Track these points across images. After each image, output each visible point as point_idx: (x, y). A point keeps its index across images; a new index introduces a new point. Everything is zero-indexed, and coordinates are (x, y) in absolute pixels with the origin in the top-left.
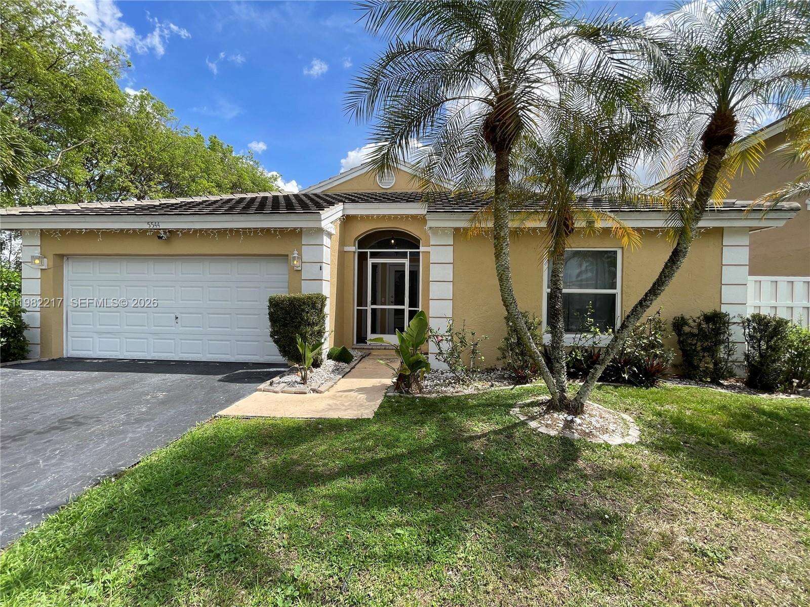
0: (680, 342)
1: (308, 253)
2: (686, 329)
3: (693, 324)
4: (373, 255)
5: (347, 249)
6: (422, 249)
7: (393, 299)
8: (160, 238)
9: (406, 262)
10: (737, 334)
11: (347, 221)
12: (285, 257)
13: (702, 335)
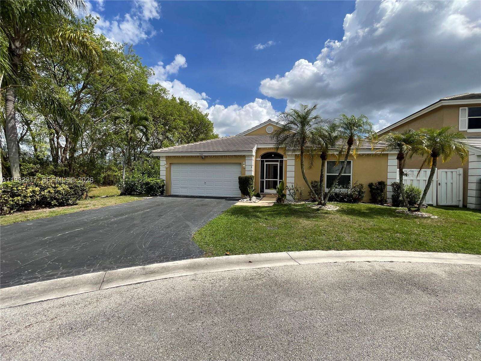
0: (370, 191)
1: (248, 163)
2: (373, 187)
3: (375, 185)
4: (266, 161)
5: (257, 159)
6: (284, 159)
7: (272, 177)
8: (203, 158)
9: (278, 163)
10: (389, 189)
11: (258, 149)
12: (240, 164)
13: (378, 188)
